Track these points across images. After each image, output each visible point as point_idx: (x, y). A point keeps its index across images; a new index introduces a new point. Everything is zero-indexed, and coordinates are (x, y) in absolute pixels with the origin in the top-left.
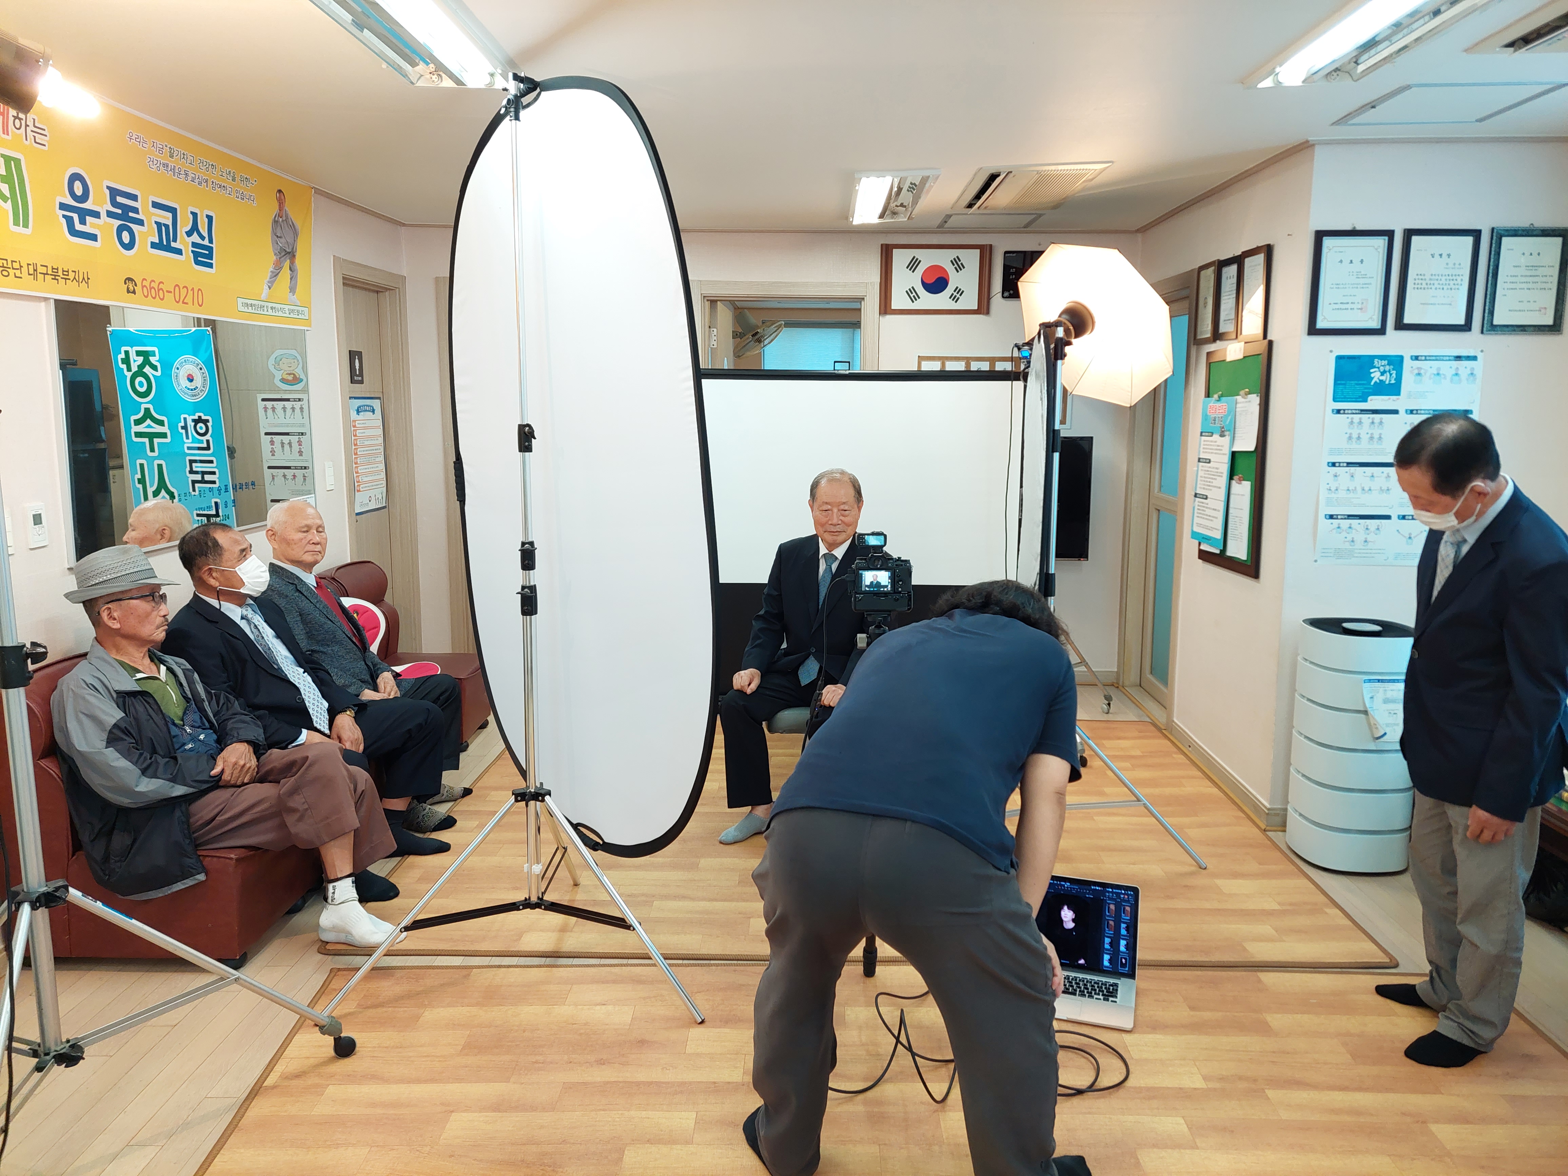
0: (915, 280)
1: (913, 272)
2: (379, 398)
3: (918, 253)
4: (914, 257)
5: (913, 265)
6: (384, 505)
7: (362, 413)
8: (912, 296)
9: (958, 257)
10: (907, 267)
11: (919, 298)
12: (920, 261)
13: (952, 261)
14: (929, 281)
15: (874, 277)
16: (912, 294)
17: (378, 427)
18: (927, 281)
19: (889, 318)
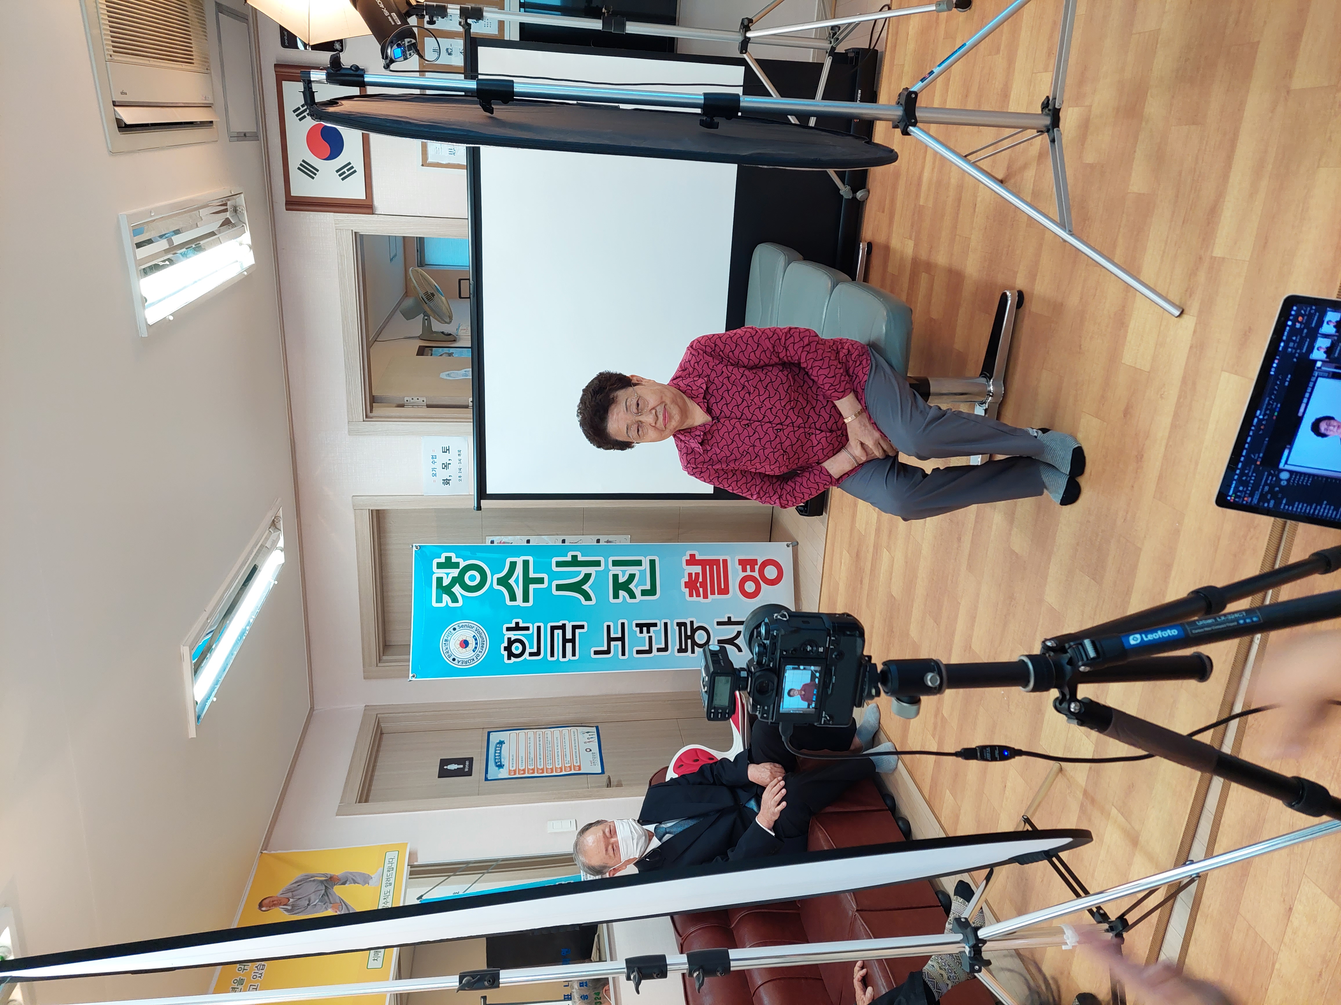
0: (328, 168)
1: (318, 170)
2: (489, 733)
3: (294, 164)
4: (299, 169)
5: (309, 170)
6: (594, 729)
7: (502, 760)
8: (347, 173)
9: (295, 111)
10: (313, 178)
11: (349, 164)
12: (304, 161)
13: (300, 120)
14: (327, 151)
15: (328, 219)
16: (346, 172)
17: (518, 735)
18: (328, 153)
19: (378, 202)
